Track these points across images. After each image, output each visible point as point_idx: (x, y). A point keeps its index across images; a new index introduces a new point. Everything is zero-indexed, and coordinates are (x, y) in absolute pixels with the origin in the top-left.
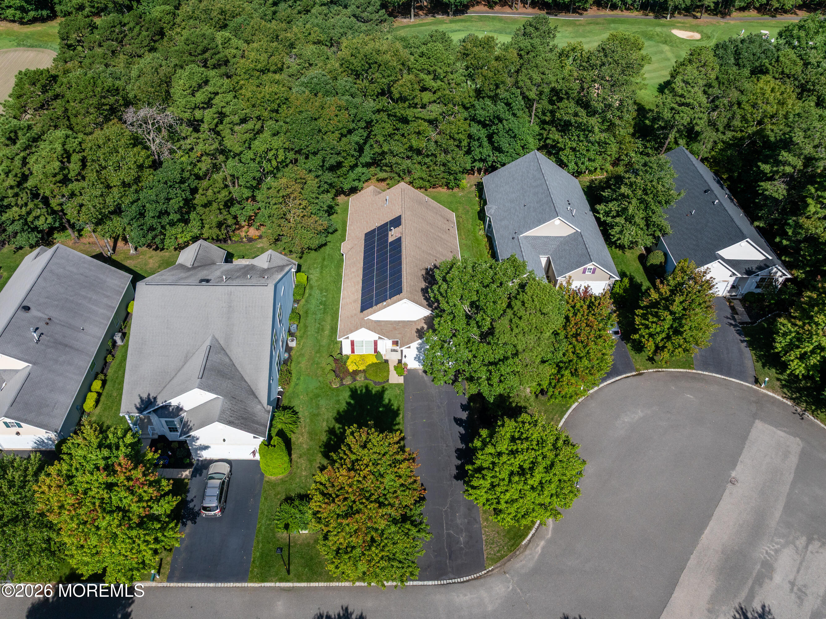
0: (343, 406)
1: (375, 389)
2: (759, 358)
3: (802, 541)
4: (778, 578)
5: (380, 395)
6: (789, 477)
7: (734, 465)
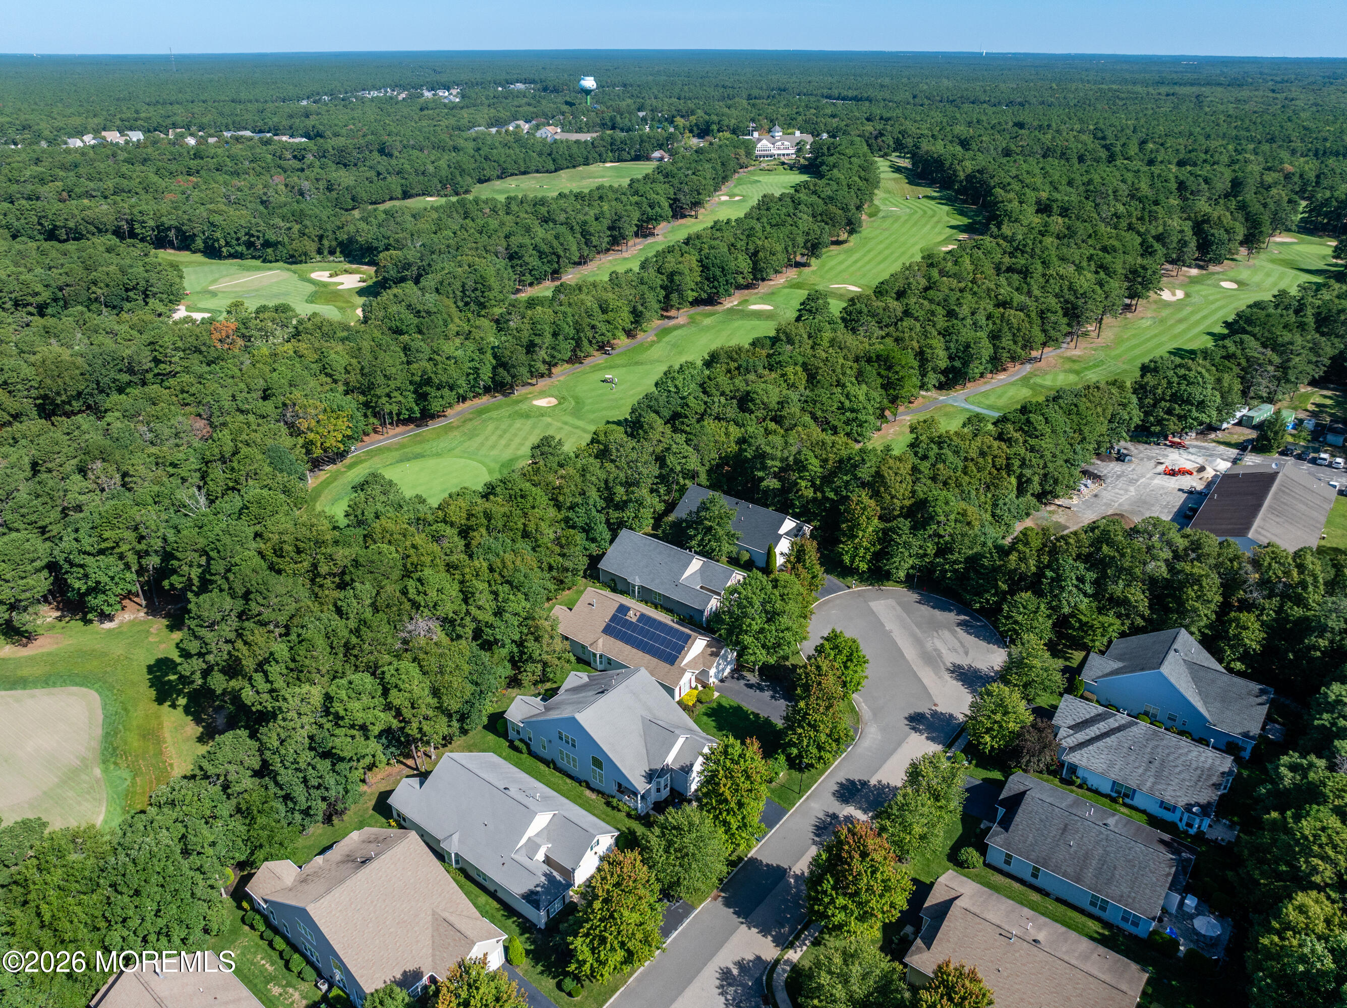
0: (713, 724)
1: (714, 705)
2: (838, 576)
3: (935, 634)
4: (943, 651)
5: (720, 706)
6: (905, 615)
7: (883, 625)
